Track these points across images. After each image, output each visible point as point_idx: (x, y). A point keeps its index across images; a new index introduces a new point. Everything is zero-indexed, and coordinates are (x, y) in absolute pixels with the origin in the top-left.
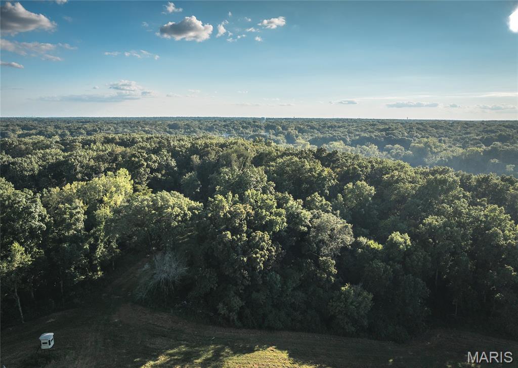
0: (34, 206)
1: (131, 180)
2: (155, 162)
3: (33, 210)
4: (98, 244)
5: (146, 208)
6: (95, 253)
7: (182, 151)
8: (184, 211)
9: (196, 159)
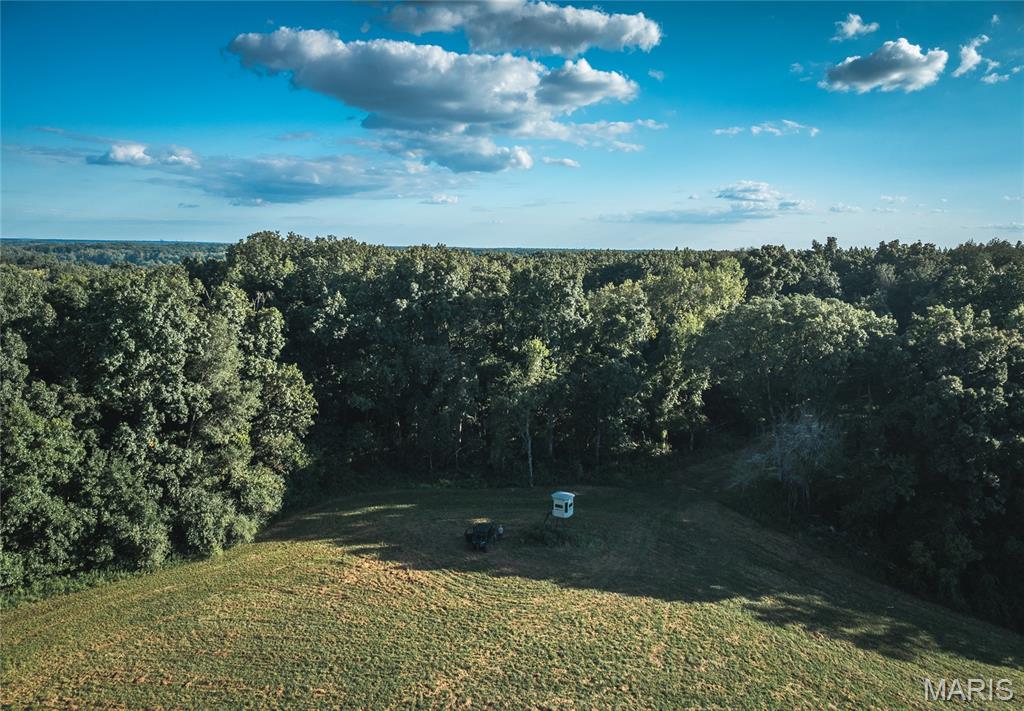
0: (572, 284)
1: (744, 278)
2: (795, 269)
3: (568, 290)
4: (669, 390)
5: (769, 315)
6: (661, 403)
7: (855, 263)
8: (853, 326)
9: (887, 272)
